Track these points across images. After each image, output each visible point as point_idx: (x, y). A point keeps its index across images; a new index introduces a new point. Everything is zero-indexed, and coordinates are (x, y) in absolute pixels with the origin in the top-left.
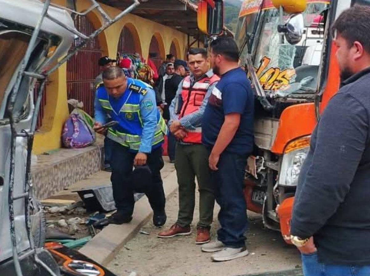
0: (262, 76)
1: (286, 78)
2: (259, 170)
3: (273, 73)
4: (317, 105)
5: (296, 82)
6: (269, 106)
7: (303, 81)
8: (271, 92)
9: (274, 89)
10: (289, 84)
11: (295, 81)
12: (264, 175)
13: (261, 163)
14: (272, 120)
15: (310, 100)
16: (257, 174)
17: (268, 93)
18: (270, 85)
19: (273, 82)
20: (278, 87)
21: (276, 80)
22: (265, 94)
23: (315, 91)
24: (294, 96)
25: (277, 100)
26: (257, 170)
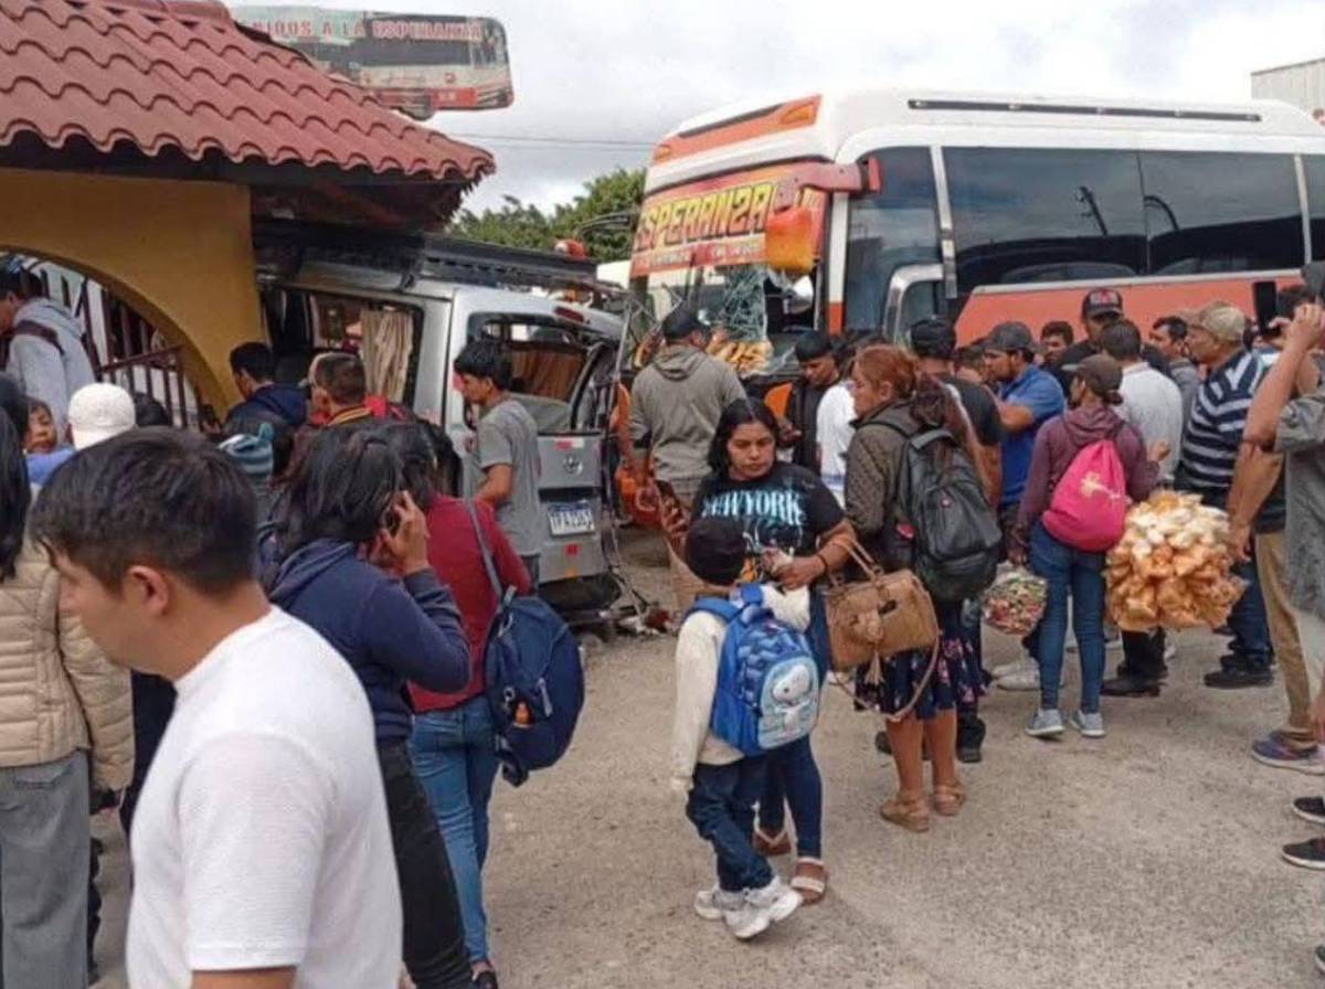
1: (757, 354)
5: (774, 356)
7: (785, 356)
9: (744, 368)
10: (766, 359)
11: (772, 355)
19: (739, 360)
20: (749, 365)
24: (780, 374)
25: (756, 380)
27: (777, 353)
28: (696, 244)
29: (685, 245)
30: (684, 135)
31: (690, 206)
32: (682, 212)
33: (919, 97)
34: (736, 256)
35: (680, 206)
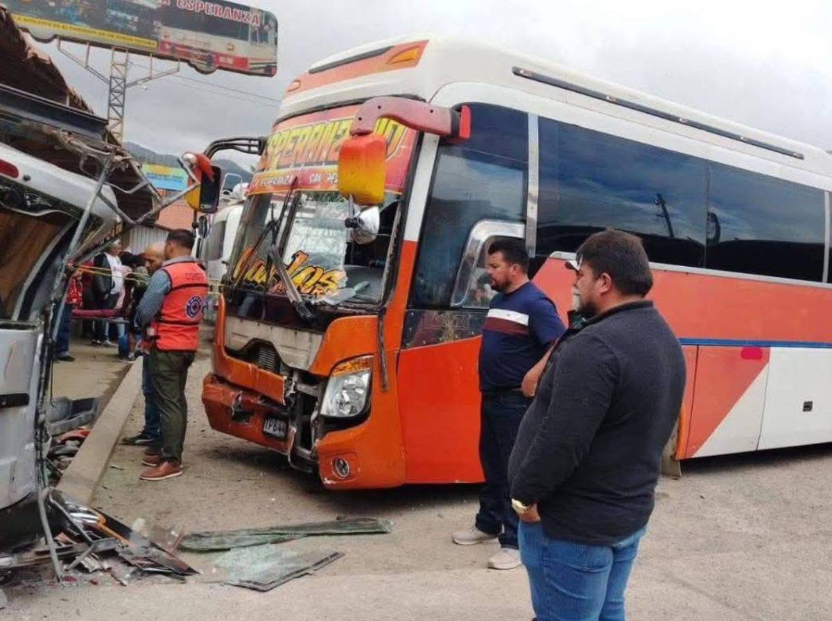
0: (296, 275)
1: (332, 281)
2: (288, 394)
3: (313, 274)
4: (380, 318)
5: (347, 287)
6: (309, 315)
7: (357, 288)
8: (311, 298)
9: (316, 294)
10: (338, 289)
11: (345, 285)
12: (293, 401)
13: (291, 385)
14: (312, 333)
15: (370, 312)
16: (285, 398)
17: (308, 299)
18: (309, 288)
19: (314, 285)
20: (321, 291)
21: (318, 282)
22: (303, 299)
23: (377, 301)
24: (349, 305)
25: (322, 308)
26: (285, 394)
27: (350, 285)
28: (299, 169)
29: (292, 169)
30: (312, 72)
31: (303, 134)
32: (295, 138)
33: (524, 67)
34: (329, 184)
35: (295, 133)
